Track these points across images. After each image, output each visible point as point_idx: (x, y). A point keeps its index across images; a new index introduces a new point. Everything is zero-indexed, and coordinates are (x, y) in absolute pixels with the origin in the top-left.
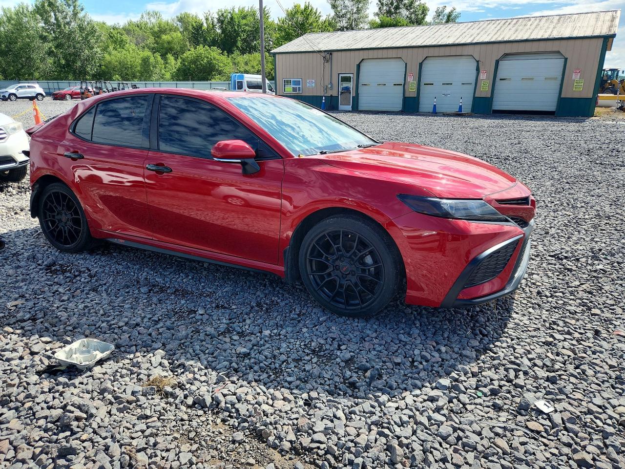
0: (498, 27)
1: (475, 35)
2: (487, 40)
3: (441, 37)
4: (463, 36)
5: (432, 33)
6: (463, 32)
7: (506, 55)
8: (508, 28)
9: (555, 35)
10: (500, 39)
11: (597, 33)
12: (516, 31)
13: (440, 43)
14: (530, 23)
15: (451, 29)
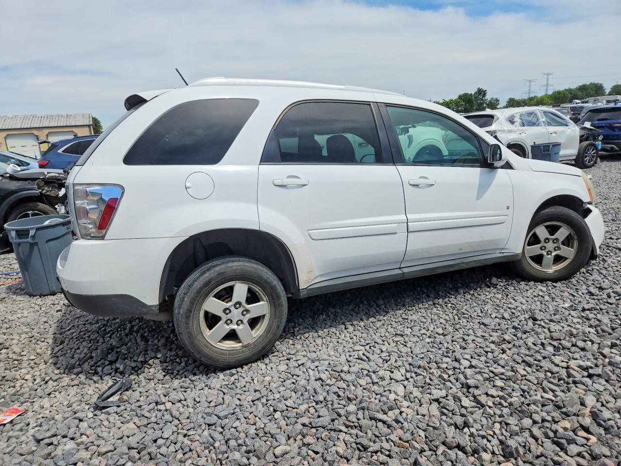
0: (39, 120)
1: (30, 124)
2: (38, 126)
3: (11, 125)
4: (23, 123)
5: (3, 122)
6: (21, 121)
7: (50, 133)
8: (45, 120)
9: (68, 124)
10: (44, 126)
11: (85, 124)
12: (50, 121)
13: (13, 128)
14: (54, 118)
15: (13, 119)
